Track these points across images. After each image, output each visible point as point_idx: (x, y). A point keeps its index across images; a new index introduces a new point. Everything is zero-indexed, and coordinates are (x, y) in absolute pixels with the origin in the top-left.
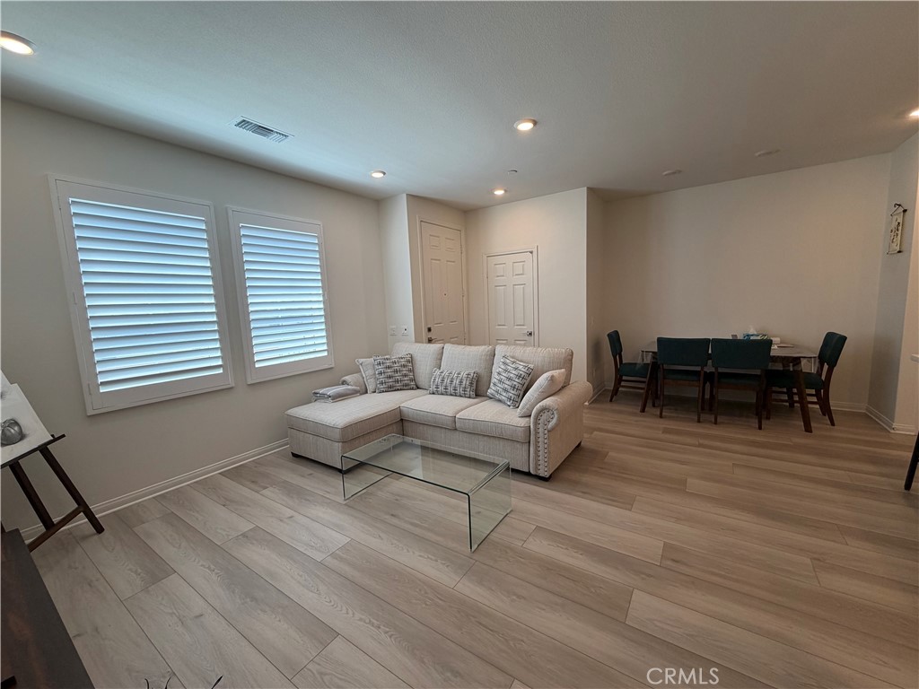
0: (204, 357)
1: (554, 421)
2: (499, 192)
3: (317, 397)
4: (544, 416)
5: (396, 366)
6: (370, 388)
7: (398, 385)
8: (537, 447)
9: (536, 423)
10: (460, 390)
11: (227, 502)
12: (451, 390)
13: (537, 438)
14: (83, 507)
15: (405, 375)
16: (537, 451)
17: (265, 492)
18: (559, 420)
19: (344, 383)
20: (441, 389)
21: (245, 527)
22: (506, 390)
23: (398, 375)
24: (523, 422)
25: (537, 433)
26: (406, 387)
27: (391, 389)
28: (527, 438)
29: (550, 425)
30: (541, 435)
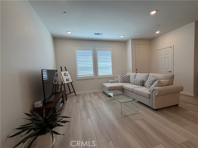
0: (91, 73)
1: (157, 94)
2: (158, 32)
3: (108, 82)
4: (154, 92)
5: (125, 77)
6: (119, 82)
7: (125, 82)
8: (152, 100)
9: (152, 93)
10: (138, 84)
11: (90, 96)
12: (136, 83)
13: (152, 97)
14: (74, 92)
15: (127, 80)
16: (152, 101)
17: (96, 96)
18: (158, 93)
19: (114, 80)
20: (134, 83)
21: (90, 100)
22: (148, 84)
23: (125, 80)
24: (149, 93)
25: (152, 96)
26: (126, 82)
27: (123, 82)
28: (149, 97)
29: (156, 94)
30: (153, 97)
